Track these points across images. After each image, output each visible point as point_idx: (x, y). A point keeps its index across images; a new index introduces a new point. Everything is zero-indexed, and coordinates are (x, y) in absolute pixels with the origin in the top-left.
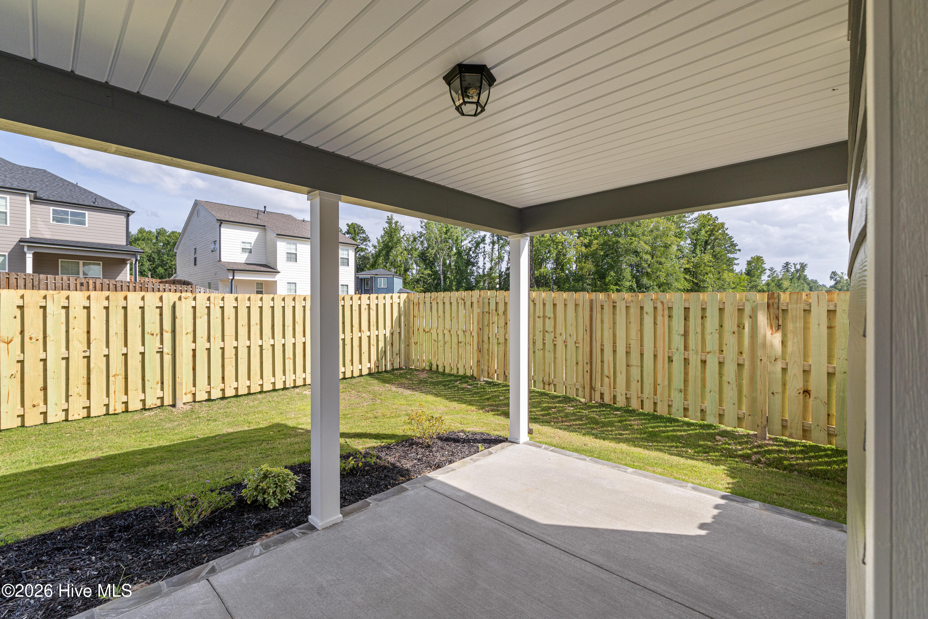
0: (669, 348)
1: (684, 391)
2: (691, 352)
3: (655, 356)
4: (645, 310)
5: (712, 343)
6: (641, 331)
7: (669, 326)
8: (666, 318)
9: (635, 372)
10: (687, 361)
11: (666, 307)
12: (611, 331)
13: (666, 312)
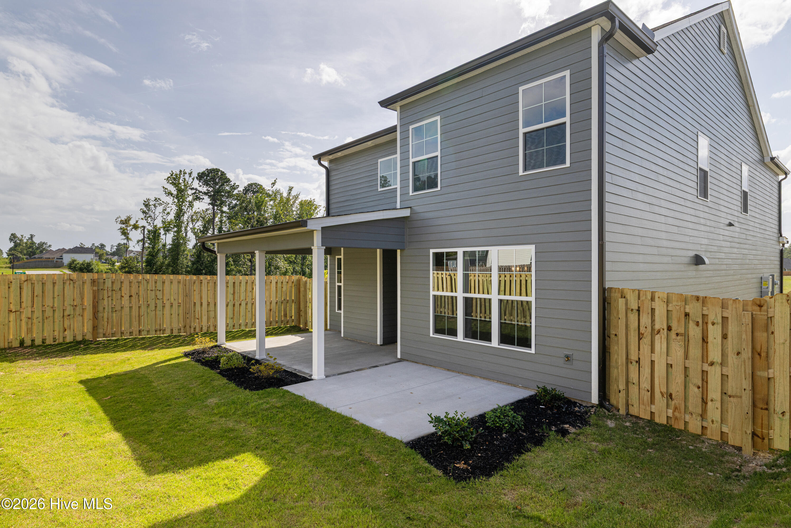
2: (235, 301)
10: (234, 305)
12: (199, 295)
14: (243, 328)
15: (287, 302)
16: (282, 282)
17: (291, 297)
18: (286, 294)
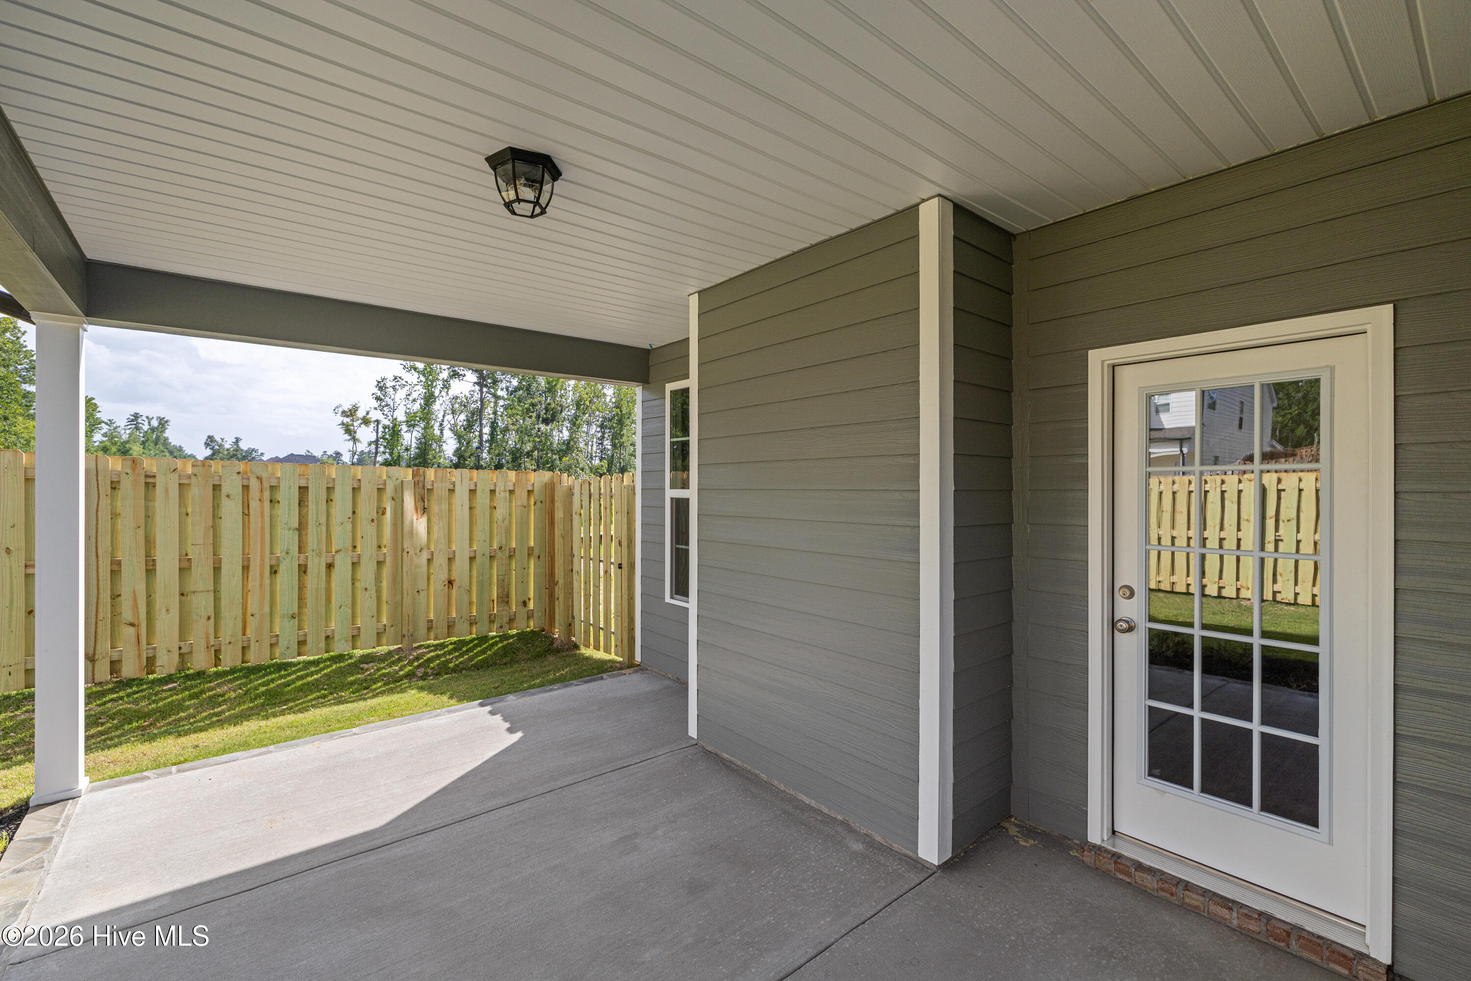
0: (271, 553)
1: (297, 616)
2: (310, 554)
3: (246, 568)
4: (225, 490)
5: (340, 537)
6: (215, 528)
7: (271, 516)
8: (267, 504)
9: (202, 604)
10: (303, 569)
11: (266, 485)
12: (141, 532)
13: (267, 495)
14: (340, 647)
15: (510, 557)
16: (493, 492)
17: (523, 537)
18: (508, 531)
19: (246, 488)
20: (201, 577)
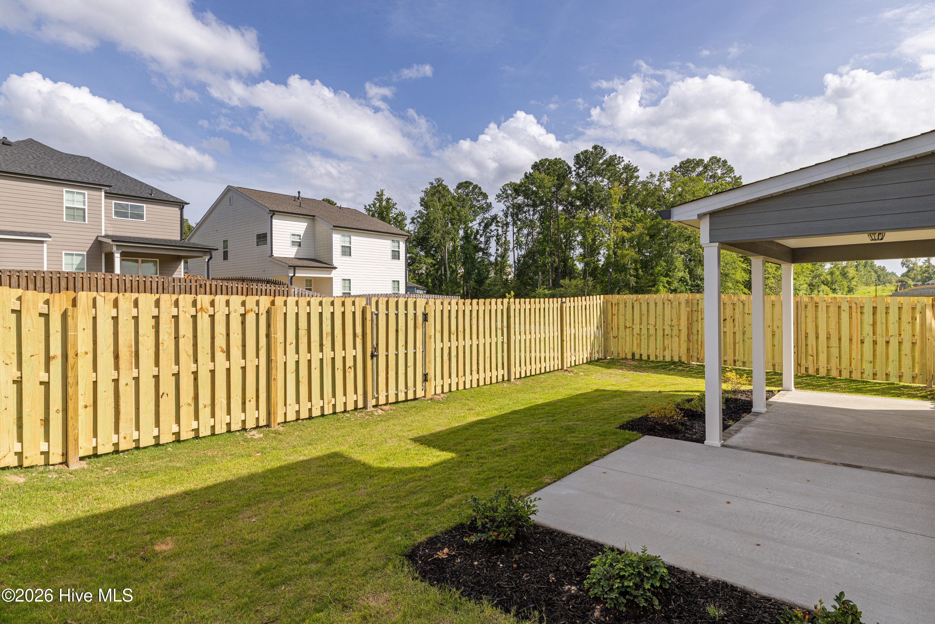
0: (861, 334)
1: (873, 362)
2: (878, 336)
3: (851, 340)
4: (843, 308)
5: (893, 329)
6: (839, 323)
7: (861, 319)
8: (859, 314)
9: (835, 352)
10: (875, 343)
11: (859, 306)
12: (814, 323)
13: (859, 310)
14: (893, 380)
19: (850, 307)
20: (834, 342)
